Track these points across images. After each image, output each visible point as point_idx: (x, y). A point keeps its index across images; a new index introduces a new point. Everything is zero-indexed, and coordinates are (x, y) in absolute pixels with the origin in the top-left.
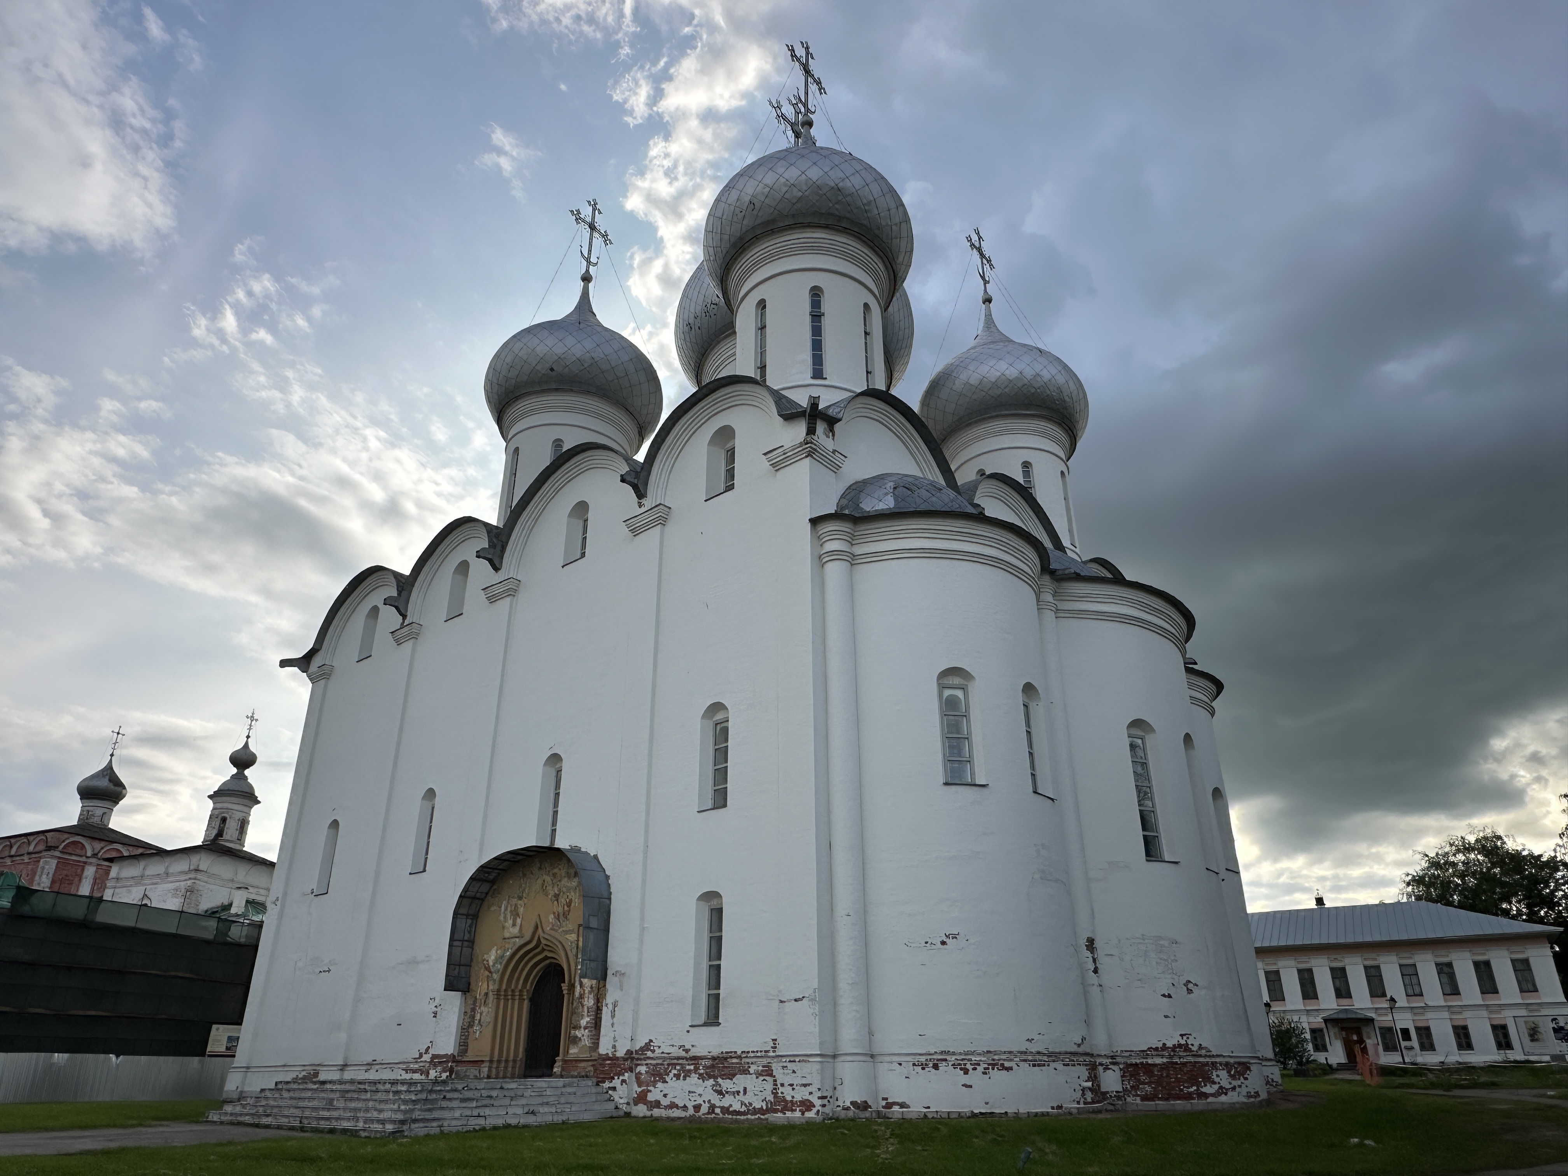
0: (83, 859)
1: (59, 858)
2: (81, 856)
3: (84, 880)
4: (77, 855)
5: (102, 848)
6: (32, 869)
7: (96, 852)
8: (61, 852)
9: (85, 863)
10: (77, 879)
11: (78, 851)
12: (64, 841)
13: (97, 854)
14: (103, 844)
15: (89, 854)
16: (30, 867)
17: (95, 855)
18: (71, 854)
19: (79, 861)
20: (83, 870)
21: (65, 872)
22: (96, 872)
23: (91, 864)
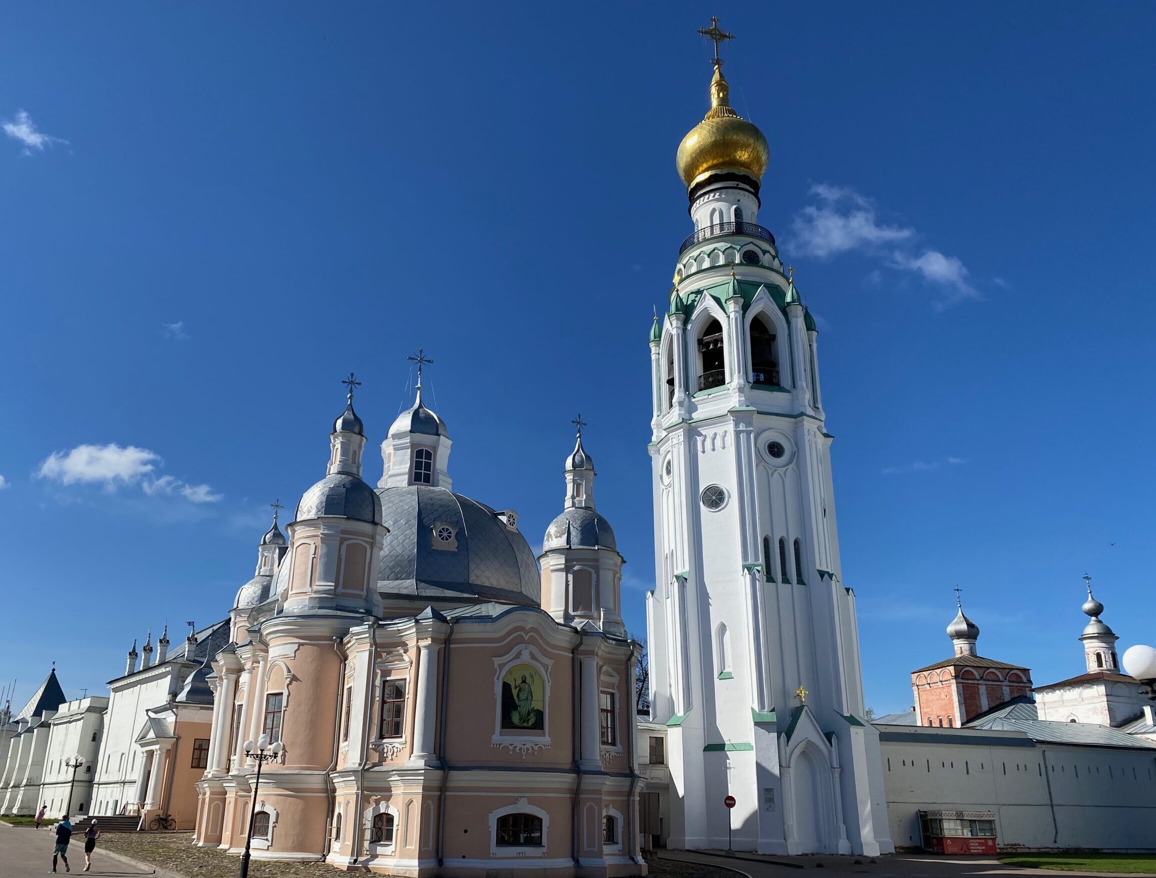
0: (976, 682)
1: (963, 683)
2: (974, 680)
3: (981, 696)
4: (971, 679)
5: (984, 673)
6: (948, 692)
7: (981, 676)
8: (962, 679)
9: (978, 684)
10: (977, 696)
11: (971, 677)
12: (961, 671)
13: (983, 677)
14: (983, 670)
15: (978, 677)
16: (946, 690)
17: (982, 678)
18: (968, 679)
19: (974, 684)
20: (978, 689)
21: (969, 692)
22: (986, 689)
23: (981, 684)
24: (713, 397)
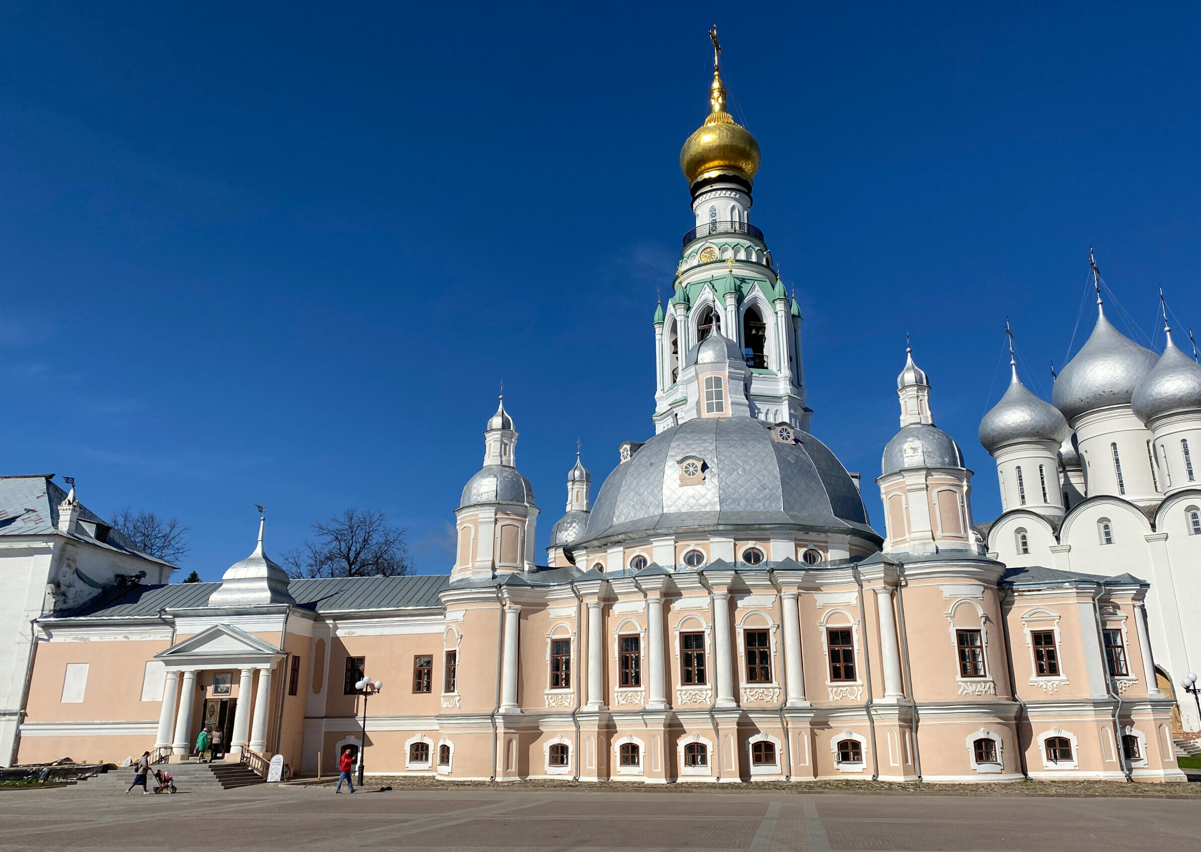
24: (763, 377)
